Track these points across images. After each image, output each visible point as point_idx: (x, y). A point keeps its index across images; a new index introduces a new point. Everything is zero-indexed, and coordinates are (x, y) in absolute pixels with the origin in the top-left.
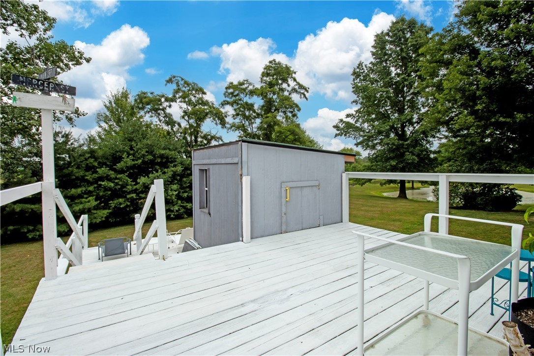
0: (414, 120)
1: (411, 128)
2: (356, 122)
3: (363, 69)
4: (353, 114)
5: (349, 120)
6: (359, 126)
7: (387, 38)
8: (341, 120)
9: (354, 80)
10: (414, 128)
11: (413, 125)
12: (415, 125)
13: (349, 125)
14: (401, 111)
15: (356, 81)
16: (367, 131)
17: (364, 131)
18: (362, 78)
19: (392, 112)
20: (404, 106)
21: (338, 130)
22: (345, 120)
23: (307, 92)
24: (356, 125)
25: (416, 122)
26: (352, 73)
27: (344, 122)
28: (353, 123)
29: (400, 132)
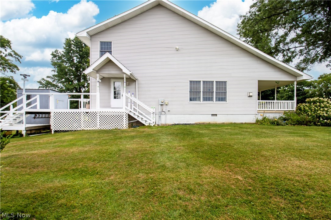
0: (85, 86)
1: (84, 89)
2: (53, 81)
3: (58, 54)
4: (51, 77)
5: (49, 79)
6: (55, 84)
7: (72, 42)
8: (43, 79)
9: (52, 58)
10: (85, 89)
11: (84, 88)
12: (86, 88)
13: (48, 83)
14: (79, 80)
15: (53, 59)
16: (60, 87)
17: (58, 87)
18: (58, 58)
19: (74, 79)
20: (81, 78)
21: (41, 84)
22: (46, 79)
23: (21, 58)
24: (53, 83)
25: (86, 87)
26: (51, 54)
27: (45, 80)
28: (51, 81)
29: (79, 90)
